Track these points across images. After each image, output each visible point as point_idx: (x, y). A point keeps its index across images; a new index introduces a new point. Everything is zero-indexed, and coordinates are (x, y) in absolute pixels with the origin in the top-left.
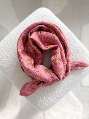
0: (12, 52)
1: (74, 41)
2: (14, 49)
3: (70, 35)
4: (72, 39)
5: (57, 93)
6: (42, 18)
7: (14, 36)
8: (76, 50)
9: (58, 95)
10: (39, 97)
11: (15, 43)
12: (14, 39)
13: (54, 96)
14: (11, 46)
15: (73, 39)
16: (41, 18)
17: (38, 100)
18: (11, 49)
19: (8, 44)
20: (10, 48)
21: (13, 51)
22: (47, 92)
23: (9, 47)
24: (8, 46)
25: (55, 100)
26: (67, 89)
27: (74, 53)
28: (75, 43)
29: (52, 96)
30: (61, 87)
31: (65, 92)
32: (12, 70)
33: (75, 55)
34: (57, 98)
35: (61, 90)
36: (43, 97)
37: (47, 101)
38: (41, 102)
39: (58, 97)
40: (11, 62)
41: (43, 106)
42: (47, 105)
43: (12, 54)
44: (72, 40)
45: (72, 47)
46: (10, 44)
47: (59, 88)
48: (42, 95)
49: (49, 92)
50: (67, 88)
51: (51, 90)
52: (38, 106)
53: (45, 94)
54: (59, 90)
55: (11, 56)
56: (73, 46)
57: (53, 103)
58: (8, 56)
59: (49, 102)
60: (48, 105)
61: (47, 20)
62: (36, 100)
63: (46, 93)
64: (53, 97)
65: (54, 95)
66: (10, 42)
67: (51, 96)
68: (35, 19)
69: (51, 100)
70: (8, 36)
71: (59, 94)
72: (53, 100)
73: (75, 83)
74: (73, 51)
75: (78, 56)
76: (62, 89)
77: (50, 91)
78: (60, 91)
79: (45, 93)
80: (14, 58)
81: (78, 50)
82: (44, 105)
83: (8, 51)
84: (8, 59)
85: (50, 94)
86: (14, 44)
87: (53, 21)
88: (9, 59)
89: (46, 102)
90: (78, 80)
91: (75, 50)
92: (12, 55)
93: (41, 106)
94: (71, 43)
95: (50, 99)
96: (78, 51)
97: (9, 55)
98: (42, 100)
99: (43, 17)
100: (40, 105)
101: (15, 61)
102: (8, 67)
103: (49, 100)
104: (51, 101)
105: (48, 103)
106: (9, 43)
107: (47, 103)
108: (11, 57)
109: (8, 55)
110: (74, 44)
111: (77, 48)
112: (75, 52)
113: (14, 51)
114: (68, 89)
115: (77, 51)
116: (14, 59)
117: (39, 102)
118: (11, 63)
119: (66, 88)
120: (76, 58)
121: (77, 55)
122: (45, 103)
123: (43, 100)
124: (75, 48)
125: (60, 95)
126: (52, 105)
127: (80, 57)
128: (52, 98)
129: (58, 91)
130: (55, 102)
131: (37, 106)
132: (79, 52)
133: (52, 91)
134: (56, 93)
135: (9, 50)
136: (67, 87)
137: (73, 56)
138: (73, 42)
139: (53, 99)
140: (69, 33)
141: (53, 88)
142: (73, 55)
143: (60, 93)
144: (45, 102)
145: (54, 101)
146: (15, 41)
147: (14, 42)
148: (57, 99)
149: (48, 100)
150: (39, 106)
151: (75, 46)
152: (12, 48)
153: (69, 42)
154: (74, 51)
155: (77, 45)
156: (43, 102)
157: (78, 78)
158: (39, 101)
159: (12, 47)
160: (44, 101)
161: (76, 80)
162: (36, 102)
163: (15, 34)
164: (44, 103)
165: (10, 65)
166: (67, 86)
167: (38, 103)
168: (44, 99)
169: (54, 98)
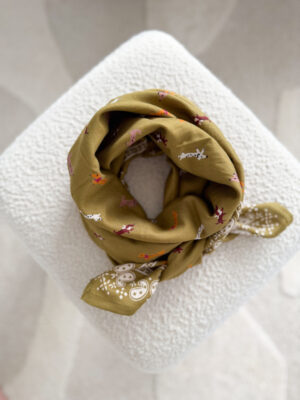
0: (53, 172)
1: (256, 136)
2: (59, 163)
3: (241, 117)
4: (248, 130)
5: (199, 309)
6: (149, 64)
7: (59, 122)
8: (263, 165)
9: (202, 316)
10: (140, 323)
11: (61, 142)
12: (58, 130)
13: (189, 320)
14: (49, 153)
15: (251, 128)
16: (144, 62)
17: (135, 331)
18: (48, 164)
19: (39, 146)
20: (46, 161)
21: (55, 169)
22: (167, 305)
23: (41, 156)
24: (39, 153)
25: (193, 334)
26: (234, 295)
27: (256, 174)
28: (259, 142)
29: (184, 318)
30: (213, 289)
31: (228, 306)
32: (49, 232)
33: (259, 180)
34: (201, 325)
35: (213, 299)
36: (154, 321)
37: (168, 336)
38: (145, 339)
39: (205, 322)
40: (46, 204)
41: (153, 354)
42: (167, 352)
43: (50, 178)
44: (248, 133)
45: (249, 155)
46: (45, 148)
47: (207, 291)
48: (150, 315)
49: (173, 305)
50: (234, 292)
51: (181, 299)
52: (136, 353)
53: (161, 312)
54: (207, 298)
55: (49, 185)
56: (252, 152)
57: (189, 343)
58: (37, 187)
59: (174, 341)
60: (170, 349)
61: (164, 68)
62: (130, 332)
63: (164, 307)
64: (187, 322)
65: (191, 316)
66: (47, 141)
67: (181, 320)
68: (126, 68)
69: (182, 331)
70: (39, 121)
71: (209, 312)
72: (186, 335)
73: (259, 276)
74: (251, 167)
75: (270, 185)
76: (217, 297)
77: (178, 300)
78: (212, 304)
79: (162, 308)
80: (57, 194)
81: (269, 164)
82: (156, 349)
83: (38, 169)
84: (38, 195)
85: (178, 310)
86: (57, 147)
87: (186, 71)
88: (41, 194)
89: (165, 340)
90: (271, 264)
91: (258, 164)
92: (53, 184)
93: (148, 354)
94: (244, 143)
95: (178, 329)
96: (267, 167)
97: (41, 181)
98: (150, 334)
99: (154, 59)
100: (145, 351)
101: (61, 201)
102: (38, 222)
103: (175, 331)
104: (182, 337)
105: (171, 343)
106: (41, 144)
107: (168, 342)
108: (48, 188)
109: (38, 184)
110: (255, 146)
111: (264, 159)
112: (259, 172)
113: (59, 169)
114: (238, 294)
115: (264, 168)
116: (57, 197)
117: (141, 339)
118: (48, 210)
119: (229, 293)
120: (263, 190)
121: (265, 181)
122: (161, 344)
123: (153, 331)
124: (259, 158)
125: (211, 318)
126: (184, 350)
127: (274, 188)
128: (185, 325)
129: (202, 302)
130: (193, 341)
131: (132, 352)
132: (272, 170)
133: (183, 302)
134: (196, 310)
135: (41, 166)
136: (234, 288)
137: (251, 184)
138: (252, 138)
139: (187, 329)
140: (237, 109)
141: (186, 293)
142: (253, 182)
143: (211, 308)
144: (159, 339)
145: (191, 337)
146: (60, 137)
147: (57, 141)
148: (202, 330)
149: (169, 331)
150: (141, 352)
151: (259, 152)
152: (51, 161)
153: (240, 138)
154: (254, 169)
155: (264, 148)
156: (153, 338)
157: (272, 260)
158: (141, 336)
159: (53, 158)
160: (156, 335)
161: (266, 267)
162: (131, 338)
163: (62, 114)
164: (155, 344)
165: (45, 216)
166: (235, 284)
167: (137, 342)
168: (156, 329)
169: (190, 326)
